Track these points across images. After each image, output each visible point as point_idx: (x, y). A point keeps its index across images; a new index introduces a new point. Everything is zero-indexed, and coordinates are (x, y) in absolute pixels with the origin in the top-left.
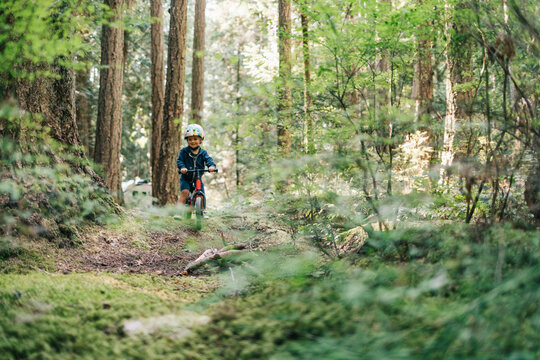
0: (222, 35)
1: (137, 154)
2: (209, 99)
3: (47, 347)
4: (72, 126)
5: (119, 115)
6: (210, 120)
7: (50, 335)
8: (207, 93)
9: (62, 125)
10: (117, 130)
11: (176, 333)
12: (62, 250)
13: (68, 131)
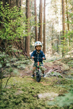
0: (49, 22)
1: (32, 47)
2: (47, 35)
3: (22, 101)
4: (22, 44)
5: (29, 40)
6: (47, 40)
7: (22, 98)
8: (46, 34)
9: (20, 44)
10: (29, 43)
11: (50, 98)
12: (21, 70)
13: (21, 45)
